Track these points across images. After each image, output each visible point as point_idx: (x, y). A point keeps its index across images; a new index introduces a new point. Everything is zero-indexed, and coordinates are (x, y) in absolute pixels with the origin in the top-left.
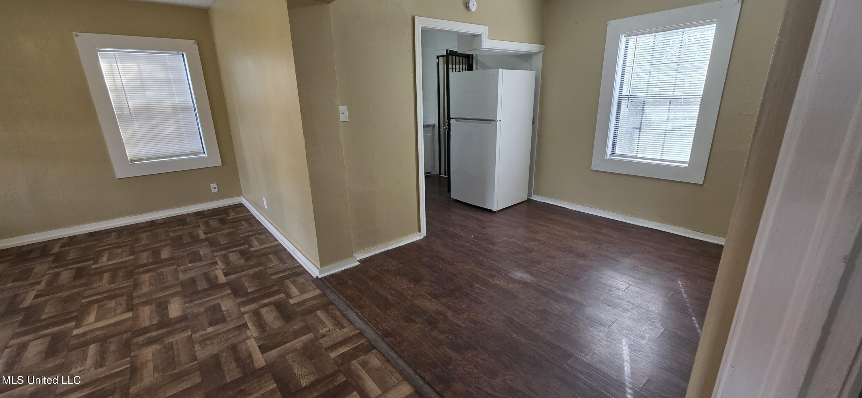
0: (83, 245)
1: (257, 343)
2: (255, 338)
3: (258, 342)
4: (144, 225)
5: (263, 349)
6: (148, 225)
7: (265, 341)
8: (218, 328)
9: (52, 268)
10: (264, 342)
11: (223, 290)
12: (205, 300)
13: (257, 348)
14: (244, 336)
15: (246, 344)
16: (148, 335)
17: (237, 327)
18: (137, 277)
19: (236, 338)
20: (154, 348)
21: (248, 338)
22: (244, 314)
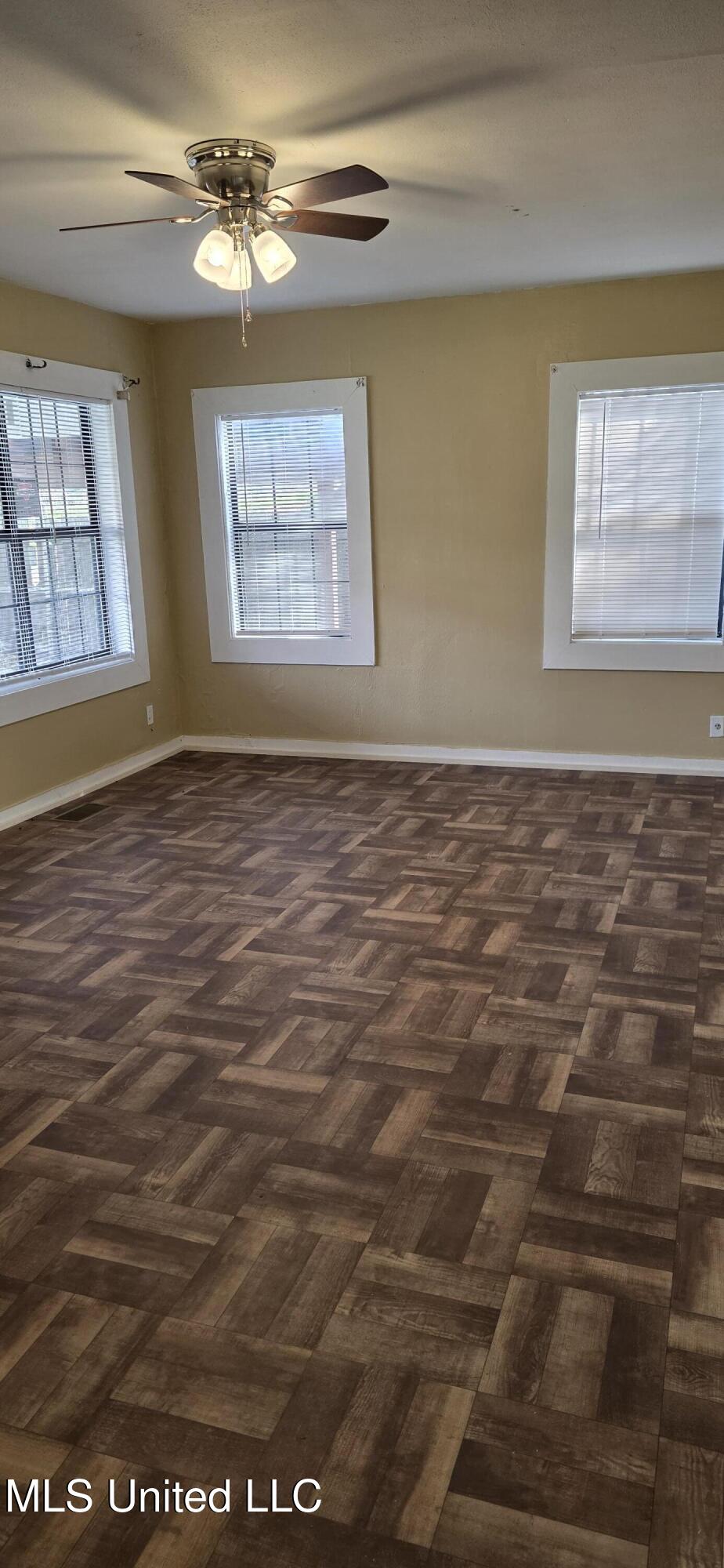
0: (457, 785)
1: (573, 1067)
2: (576, 1058)
3: (576, 1067)
4: (557, 776)
5: (575, 1084)
6: (564, 776)
7: (589, 1073)
8: (533, 1007)
9: (401, 808)
10: (584, 1074)
11: (593, 945)
12: (552, 948)
13: (565, 1076)
14: (561, 1043)
15: (554, 1059)
16: (437, 963)
17: (564, 1022)
18: (488, 864)
19: (548, 1039)
20: (433, 986)
21: (565, 1051)
22: (591, 1006)
